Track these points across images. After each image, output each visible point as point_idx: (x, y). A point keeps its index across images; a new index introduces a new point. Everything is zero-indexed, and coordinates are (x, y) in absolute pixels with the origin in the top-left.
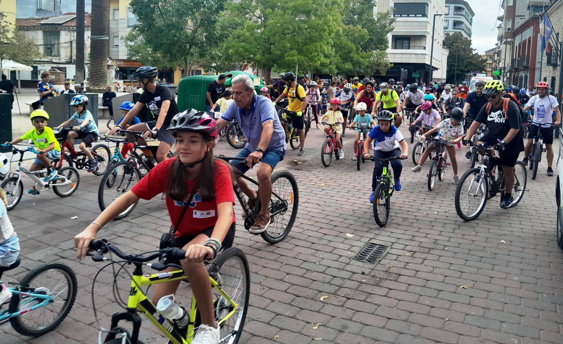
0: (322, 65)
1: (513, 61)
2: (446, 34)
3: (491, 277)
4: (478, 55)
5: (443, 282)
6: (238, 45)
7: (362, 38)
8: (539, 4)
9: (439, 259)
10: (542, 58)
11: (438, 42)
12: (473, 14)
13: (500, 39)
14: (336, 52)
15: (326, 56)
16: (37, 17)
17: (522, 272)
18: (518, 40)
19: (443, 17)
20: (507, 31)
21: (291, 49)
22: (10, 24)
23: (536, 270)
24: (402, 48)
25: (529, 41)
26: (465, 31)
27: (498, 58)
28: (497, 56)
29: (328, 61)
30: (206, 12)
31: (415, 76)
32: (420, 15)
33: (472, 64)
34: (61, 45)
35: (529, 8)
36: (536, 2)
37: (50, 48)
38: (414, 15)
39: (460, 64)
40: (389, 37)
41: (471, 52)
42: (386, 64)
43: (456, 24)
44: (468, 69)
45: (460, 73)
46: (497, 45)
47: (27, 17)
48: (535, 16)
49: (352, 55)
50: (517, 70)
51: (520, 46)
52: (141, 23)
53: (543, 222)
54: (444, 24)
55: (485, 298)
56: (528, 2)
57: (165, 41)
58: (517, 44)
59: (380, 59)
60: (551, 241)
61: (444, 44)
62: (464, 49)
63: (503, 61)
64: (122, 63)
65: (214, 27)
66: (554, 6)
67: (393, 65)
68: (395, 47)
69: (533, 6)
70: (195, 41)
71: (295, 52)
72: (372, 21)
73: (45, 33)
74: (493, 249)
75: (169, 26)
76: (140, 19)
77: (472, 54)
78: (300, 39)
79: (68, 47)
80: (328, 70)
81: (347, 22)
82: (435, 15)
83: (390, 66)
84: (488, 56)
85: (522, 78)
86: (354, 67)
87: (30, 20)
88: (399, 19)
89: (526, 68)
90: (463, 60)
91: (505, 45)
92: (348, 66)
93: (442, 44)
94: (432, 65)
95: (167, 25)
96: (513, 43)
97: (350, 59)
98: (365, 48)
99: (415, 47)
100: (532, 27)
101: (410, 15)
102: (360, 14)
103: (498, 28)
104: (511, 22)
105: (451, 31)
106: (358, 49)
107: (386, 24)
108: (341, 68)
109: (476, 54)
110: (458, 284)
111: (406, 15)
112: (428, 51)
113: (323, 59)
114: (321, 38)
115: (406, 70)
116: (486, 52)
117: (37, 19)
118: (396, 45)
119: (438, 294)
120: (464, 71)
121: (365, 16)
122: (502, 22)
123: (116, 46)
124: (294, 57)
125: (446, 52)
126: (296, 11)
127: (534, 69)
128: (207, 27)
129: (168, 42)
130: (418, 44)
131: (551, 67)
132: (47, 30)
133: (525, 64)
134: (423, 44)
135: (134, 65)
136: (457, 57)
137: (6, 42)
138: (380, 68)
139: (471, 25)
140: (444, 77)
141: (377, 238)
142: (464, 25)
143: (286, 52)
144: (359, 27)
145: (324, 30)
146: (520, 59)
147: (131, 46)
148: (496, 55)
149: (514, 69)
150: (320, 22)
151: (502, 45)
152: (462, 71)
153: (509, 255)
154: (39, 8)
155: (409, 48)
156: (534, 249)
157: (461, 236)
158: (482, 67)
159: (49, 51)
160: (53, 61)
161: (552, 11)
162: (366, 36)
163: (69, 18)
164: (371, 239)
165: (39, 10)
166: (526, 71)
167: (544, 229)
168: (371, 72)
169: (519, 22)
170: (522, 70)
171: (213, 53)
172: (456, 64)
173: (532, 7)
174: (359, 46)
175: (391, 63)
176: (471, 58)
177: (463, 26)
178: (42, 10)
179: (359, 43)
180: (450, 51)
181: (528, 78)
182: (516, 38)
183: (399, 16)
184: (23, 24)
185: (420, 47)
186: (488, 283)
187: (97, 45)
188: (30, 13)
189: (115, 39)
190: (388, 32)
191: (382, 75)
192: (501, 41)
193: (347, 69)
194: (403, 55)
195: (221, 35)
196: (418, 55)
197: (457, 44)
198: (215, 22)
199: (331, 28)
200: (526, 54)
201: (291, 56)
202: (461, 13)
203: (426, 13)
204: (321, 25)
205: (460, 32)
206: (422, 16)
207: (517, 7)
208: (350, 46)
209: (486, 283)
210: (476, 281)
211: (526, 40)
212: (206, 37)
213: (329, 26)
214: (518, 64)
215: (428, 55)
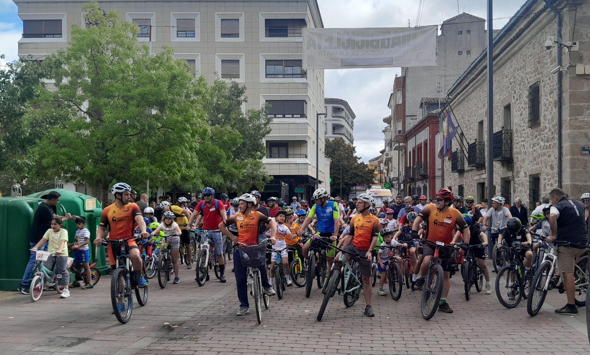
0: (184, 178)
1: (407, 169)
2: (326, 140)
4: (364, 165)
6: (57, 151)
7: (234, 142)
8: (434, 101)
10: (443, 164)
11: (320, 150)
12: (353, 116)
13: (389, 144)
14: (201, 160)
18: (411, 145)
20: (397, 135)
21: (140, 156)
24: (279, 157)
25: (426, 144)
31: (297, 192)
32: (297, 116)
33: (358, 175)
35: (421, 106)
36: (430, 98)
38: (291, 116)
39: (345, 175)
41: (356, 161)
42: (264, 177)
43: (336, 128)
44: (354, 181)
45: (345, 186)
46: (382, 152)
48: (431, 115)
49: (221, 165)
50: (413, 180)
51: (414, 151)
58: (410, 148)
59: (255, 170)
61: (326, 151)
62: (347, 157)
65: (19, 123)
66: (454, 101)
67: (272, 177)
68: (270, 155)
69: (426, 103)
71: (144, 160)
72: (243, 120)
77: (357, 163)
78: (152, 142)
80: (191, 186)
82: (318, 115)
83: (269, 179)
84: (373, 165)
85: (419, 189)
86: (225, 181)
88: (275, 120)
89: (424, 177)
90: (348, 171)
91: (396, 151)
92: (218, 179)
93: (324, 152)
94: (318, 179)
96: (406, 148)
97: (219, 171)
98: (237, 154)
99: (295, 156)
100: (428, 128)
101: (286, 116)
102: (227, 112)
103: (383, 131)
104: (401, 124)
105: (331, 137)
106: (228, 158)
107: (260, 125)
108: (208, 183)
109: (361, 164)
111: (281, 116)
112: (312, 161)
113: (185, 171)
114: (182, 141)
115: (287, 185)
116: (370, 161)
118: (271, 152)
120: (350, 184)
121: (234, 115)
122: (389, 125)
124: (145, 168)
125: (328, 162)
127: (434, 178)
128: (7, 123)
130: (298, 151)
131: (457, 174)
133: (422, 172)
134: (303, 152)
136: (340, 168)
138: (257, 182)
139: (353, 129)
142: (344, 129)
143: (131, 160)
144: (228, 128)
145: (186, 130)
146: (415, 166)
149: (410, 179)
150: (180, 119)
151: (392, 152)
152: (347, 184)
155: (287, 157)
158: (369, 179)
162: (238, 140)
166: (425, 181)
169: (411, 124)
170: (419, 180)
172: (341, 177)
173: (426, 105)
174: (230, 153)
175: (270, 176)
176: (356, 168)
177: (343, 131)
179: (229, 149)
180: (332, 161)
181: (428, 188)
182: (409, 142)
183: (273, 116)
185: (300, 156)
190: (262, 137)
192: (391, 147)
194: (281, 165)
195: (30, 134)
196: (300, 165)
197: (339, 152)
198: (22, 114)
199: (194, 127)
200: (423, 161)
201: (140, 165)
202: (340, 115)
203: (305, 113)
204: (181, 123)
205: (341, 138)
206: (301, 117)
207: (407, 105)
208: (218, 152)
211: (421, 144)
213: (192, 125)
214: (414, 173)
215: (310, 165)
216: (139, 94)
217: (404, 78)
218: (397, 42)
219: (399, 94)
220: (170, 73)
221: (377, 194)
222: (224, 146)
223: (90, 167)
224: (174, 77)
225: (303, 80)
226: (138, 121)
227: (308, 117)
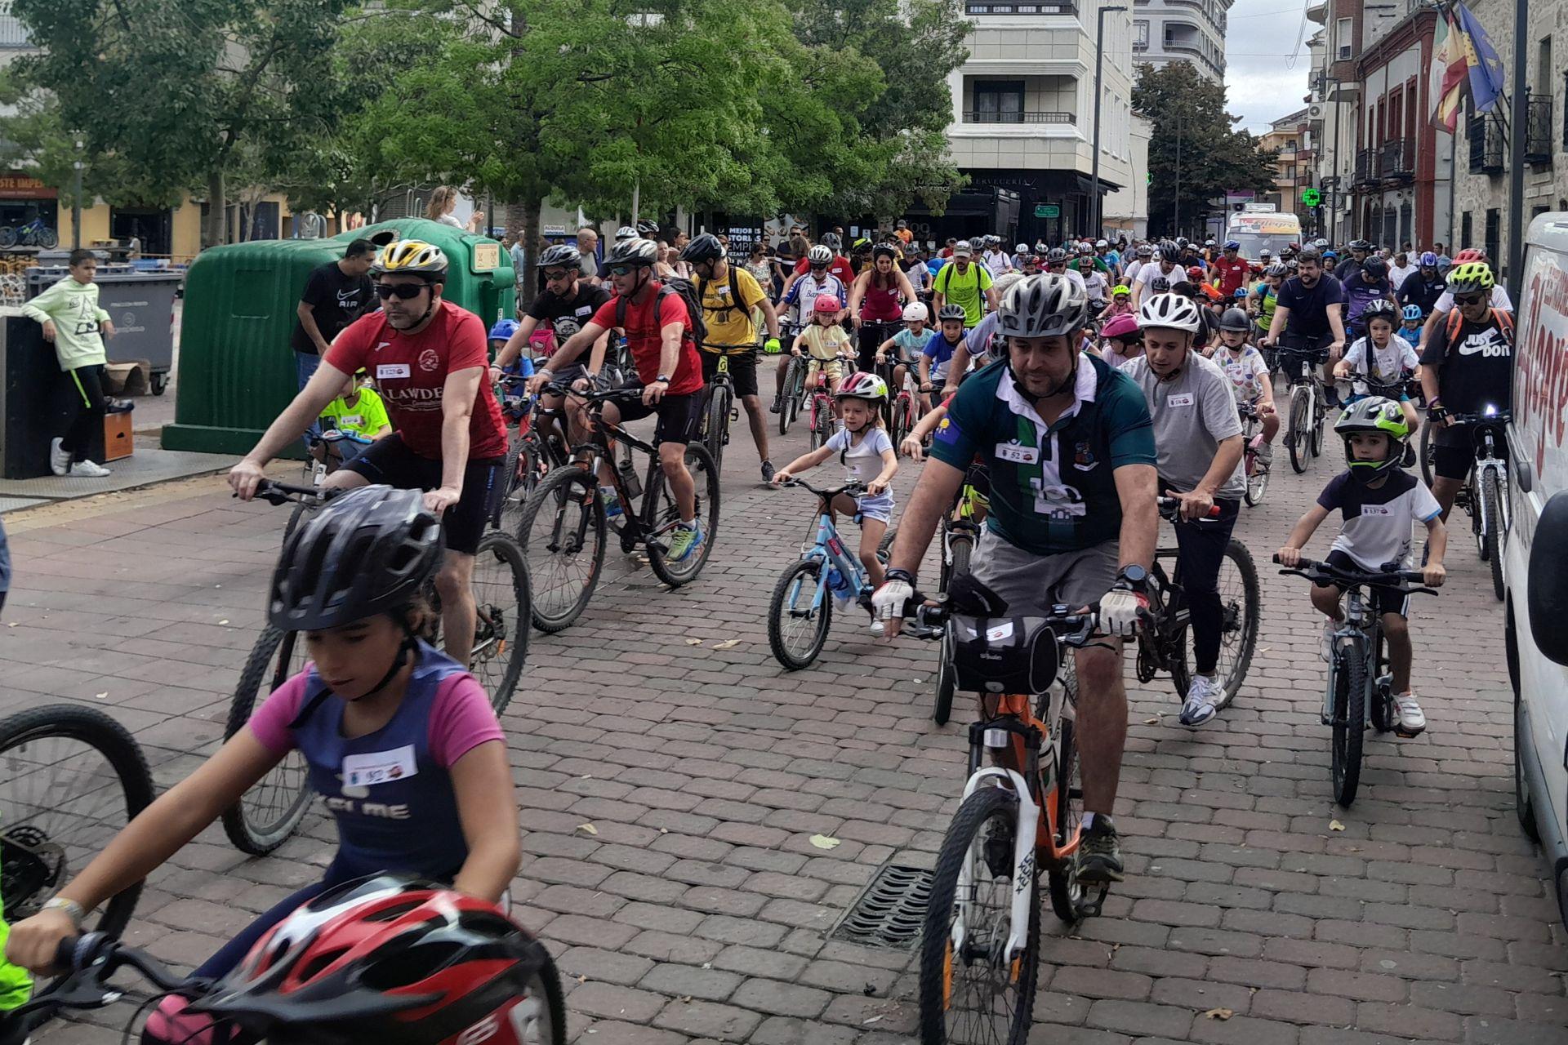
0: (726, 184)
1: (1362, 156)
2: (1142, 68)
3: (1308, 967)
4: (1248, 137)
5: (1148, 1000)
7: (863, 89)
9: (1131, 910)
10: (1454, 148)
11: (1117, 99)
13: (1318, 82)
14: (774, 138)
15: (739, 156)
17: (1407, 939)
18: (1375, 88)
19: (1129, 12)
20: (1338, 59)
21: (613, 131)
23: (1453, 929)
24: (998, 120)
26: (1203, 58)
27: (1315, 146)
28: (1312, 137)
29: (743, 173)
31: (1043, 215)
32: (1052, 9)
33: (1230, 166)
38: (1034, 9)
39: (1192, 166)
40: (954, 82)
41: (1225, 127)
42: (946, 176)
43: (1174, 32)
44: (1218, 183)
45: (1191, 196)
46: (1308, 100)
48: (1425, 9)
49: (828, 149)
50: (1377, 188)
51: (1381, 106)
53: (1471, 741)
54: (1136, 34)
58: (1371, 100)
59: (925, 158)
60: (1499, 814)
61: (1137, 101)
62: (1203, 116)
63: (1329, 156)
67: (968, 178)
68: (975, 115)
71: (625, 143)
72: (894, 29)
74: (1311, 857)
77: (1229, 132)
78: (645, 98)
80: (747, 203)
81: (809, 35)
82: (1102, 10)
83: (960, 181)
84: (1281, 137)
85: (1392, 213)
86: (837, 189)
88: (986, 21)
89: (1405, 181)
90: (1201, 154)
91: (1334, 104)
92: (817, 186)
93: (1129, 102)
94: (1100, 175)
96: (1359, 97)
97: (822, 164)
98: (874, 123)
99: (1041, 117)
100: (1419, 46)
101: (1020, 9)
104: (1349, 28)
105: (1159, 59)
106: (848, 129)
107: (941, 41)
108: (792, 196)
109: (1240, 134)
110: (1197, 1003)
111: (1008, 9)
112: (1081, 130)
113: (728, 168)
114: (718, 95)
115: (1014, 195)
116: (1275, 124)
118: (976, 108)
120: (1206, 192)
121: (872, 13)
122: (1322, 27)
124: (625, 163)
125: (1145, 130)
127: (1430, 184)
130: (1050, 105)
131: (1484, 178)
133: (1400, 166)
134: (1065, 106)
136: (1179, 147)
138: (925, 190)
139: (1223, 35)
140: (1142, 211)
141: (918, 847)
142: (1198, 35)
144: (853, 51)
145: (729, 68)
146: (1382, 150)
148: (1307, 134)
149: (1368, 185)
150: (714, 40)
151: (1325, 104)
152: (1198, 190)
153: (1363, 877)
155: (1021, 120)
156: (1445, 845)
157: (1205, 815)
158: (1262, 175)
162: (875, 84)
164: (898, 850)
166: (1406, 190)
167: (1474, 769)
168: (897, 204)
169: (1377, 28)
170: (1391, 188)
172: (1178, 169)
174: (853, 119)
175: (963, 172)
176: (1225, 146)
177: (1195, 42)
179: (852, 107)
180: (1158, 126)
181: (1413, 213)
182: (1368, 80)
183: (985, 9)
185: (1057, 117)
186: (1297, 990)
190: (948, 68)
191: (933, 213)
192: (1322, 91)
193: (815, 197)
194: (1002, 141)
196: (1053, 143)
197: (1179, 102)
199: (751, 61)
200: (1403, 135)
201: (615, 156)
204: (718, 51)
205: (1187, 61)
206: (1063, 12)
208: (821, 117)
209: (1290, 990)
210: (1258, 988)
211: (1400, 88)
212: (295, 100)
213: (745, 55)
214: (1379, 166)
215: (1083, 141)
221: (1258, 228)
222: (838, 99)
223: (493, 165)
226: (611, 49)
227: (1081, 14)
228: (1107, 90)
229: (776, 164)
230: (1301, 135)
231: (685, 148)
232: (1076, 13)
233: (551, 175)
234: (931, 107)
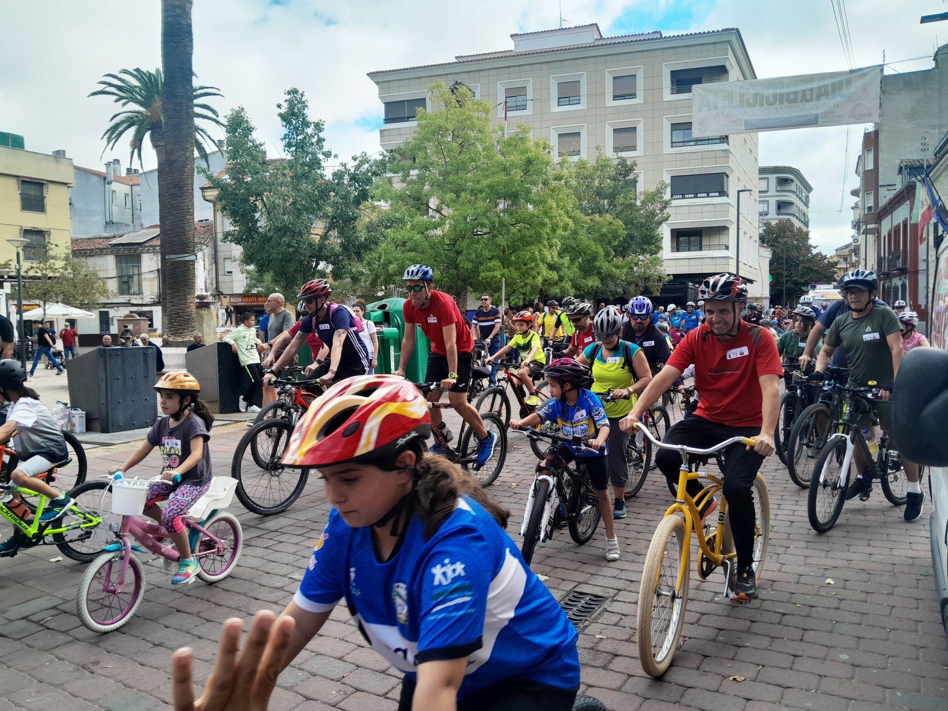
0: (546, 282)
1: (880, 261)
2: (765, 224)
3: (795, 656)
4: (821, 255)
5: (698, 668)
6: (403, 256)
7: (615, 235)
8: (918, 164)
9: (699, 620)
10: (928, 253)
11: (751, 237)
12: (809, 189)
13: (857, 225)
14: (572, 261)
15: (551, 267)
16: (106, 235)
17: (858, 643)
18: (886, 226)
19: (756, 195)
20: (866, 213)
21: (490, 258)
22: (56, 245)
23: (887, 639)
24: (689, 250)
26: (797, 218)
27: (857, 259)
28: (855, 254)
29: (554, 276)
30: (337, 203)
32: (715, 194)
33: (812, 270)
34: (143, 276)
35: (900, 171)
36: (913, 160)
37: (127, 282)
38: (706, 195)
39: (793, 271)
40: (665, 232)
41: (810, 251)
42: (660, 277)
43: (782, 206)
44: (806, 279)
45: (793, 286)
46: (852, 236)
47: (90, 236)
48: (909, 184)
49: (597, 264)
50: (888, 276)
51: (890, 235)
52: (237, 228)
54: (762, 208)
55: (774, 703)
56: (898, 162)
57: (274, 255)
58: (884, 232)
59: (649, 268)
60: (923, 578)
61: (762, 239)
62: (798, 246)
63: (863, 262)
64: (239, 300)
65: (353, 228)
66: (940, 163)
67: (672, 277)
68: (677, 248)
69: (906, 167)
70: (325, 252)
71: (496, 263)
72: (631, 206)
73: (119, 259)
74: (808, 597)
75: (278, 229)
76: (235, 221)
77: (812, 254)
78: (504, 241)
79: (154, 278)
80: (558, 291)
81: (590, 211)
82: (739, 192)
83: (667, 279)
84: (840, 256)
85: (896, 288)
86: (603, 283)
87: (96, 240)
88: (680, 202)
89: (903, 272)
90: (797, 265)
91: (864, 236)
92: (593, 282)
93: (758, 239)
94: (740, 274)
95: (275, 229)
96: (877, 232)
97: (595, 271)
98: (622, 251)
99: (710, 247)
100: (909, 202)
101: (699, 195)
102: (612, 197)
103: (852, 208)
104: (872, 197)
105: (774, 219)
106: (607, 254)
107: (655, 211)
108: (580, 287)
109: (817, 254)
110: (725, 672)
111: (692, 195)
112: (732, 253)
113: (545, 272)
114: (539, 238)
116: (837, 250)
117: (106, 238)
118: (678, 245)
119: (682, 696)
120: (799, 284)
121: (620, 199)
122: (858, 199)
123: (228, 272)
124: (496, 273)
125: (767, 254)
126: (495, 193)
127: (916, 272)
128: (343, 229)
129: (280, 256)
130: (715, 241)
132: (120, 253)
133: (900, 264)
134: (723, 241)
135: (257, 301)
136: (784, 261)
137: (51, 275)
138: (650, 283)
139: (808, 207)
140: (767, 293)
141: (590, 582)
142: (794, 206)
143: (481, 264)
144: (608, 217)
145: (543, 225)
146: (891, 257)
147: (248, 272)
148: (853, 254)
149: (884, 275)
150: (537, 211)
151: (860, 237)
152: (796, 283)
153: (838, 609)
154: (108, 220)
155: (701, 249)
156: (889, 594)
158: (828, 274)
159: (126, 286)
160: (131, 302)
161: (939, 173)
162: (621, 231)
163: (154, 233)
164: (580, 583)
165: (109, 224)
166: (904, 276)
167: (912, 554)
168: (635, 291)
169: (886, 196)
170: (896, 276)
171: (354, 270)
172: (785, 273)
173: (906, 169)
174: (610, 249)
175: (668, 275)
176: (809, 261)
177: (793, 210)
178: (113, 223)
179: (609, 243)
180: (774, 253)
181: (908, 287)
182: (882, 222)
183: (681, 196)
184: (84, 246)
185: (718, 247)
186: (786, 668)
187: (178, 270)
188: (94, 229)
189: (228, 263)
190: (660, 223)
192: (859, 230)
193: (592, 287)
194: (689, 260)
195: (366, 240)
196: (717, 260)
197: (785, 239)
198: (355, 218)
199: (554, 221)
200: (901, 248)
201: (490, 270)
202: (786, 188)
203: (725, 190)
204: (538, 217)
205: (789, 220)
206: (720, 196)
207: (881, 170)
208: (593, 248)
209: (783, 668)
210: (763, 666)
211: (899, 225)
212: (342, 245)
213: (551, 218)
214: (889, 266)
215: (731, 258)
216: (488, 186)
217: (876, 133)
218: (823, 93)
219: (870, 157)
220: (524, 158)
221: (824, 296)
222: (602, 239)
224: (529, 162)
225: (724, 146)
226: (487, 218)
227: (730, 196)
228: (745, 233)
229: (571, 271)
230: (851, 255)
231: (525, 264)
232: (727, 196)
233: (464, 281)
234: (650, 243)
